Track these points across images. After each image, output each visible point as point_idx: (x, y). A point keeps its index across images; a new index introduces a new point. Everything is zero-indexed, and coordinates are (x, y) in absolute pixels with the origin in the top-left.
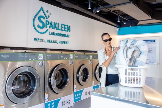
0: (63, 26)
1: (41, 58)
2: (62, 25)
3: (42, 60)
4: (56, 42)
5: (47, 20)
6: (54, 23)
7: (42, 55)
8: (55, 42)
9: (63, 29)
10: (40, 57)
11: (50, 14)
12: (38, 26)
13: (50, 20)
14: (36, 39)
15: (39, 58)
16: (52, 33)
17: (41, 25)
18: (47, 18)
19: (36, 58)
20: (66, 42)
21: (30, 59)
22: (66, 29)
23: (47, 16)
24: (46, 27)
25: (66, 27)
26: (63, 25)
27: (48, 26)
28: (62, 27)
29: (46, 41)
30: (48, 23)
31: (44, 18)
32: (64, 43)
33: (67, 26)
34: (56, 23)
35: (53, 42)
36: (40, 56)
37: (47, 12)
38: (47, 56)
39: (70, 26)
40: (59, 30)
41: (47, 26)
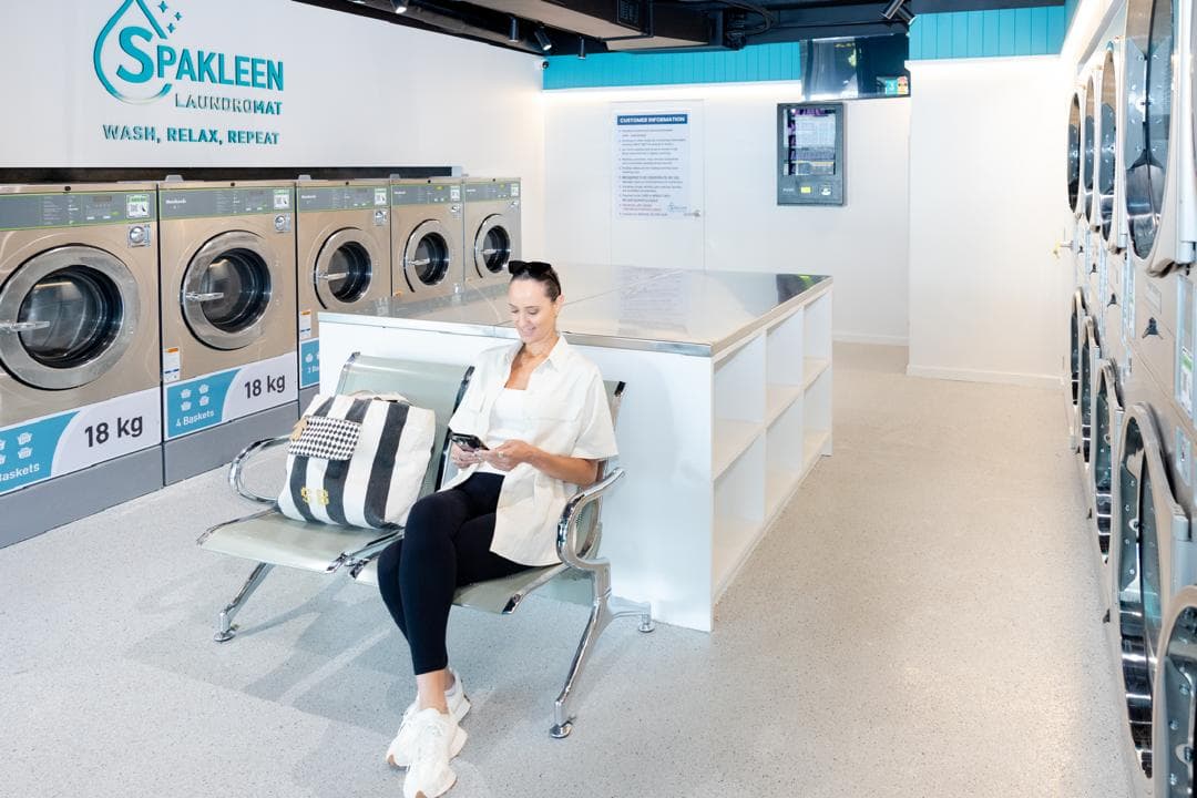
0: (246, 66)
1: (140, 213)
2: (238, 60)
3: (143, 219)
4: (213, 139)
5: (163, 42)
6: (200, 54)
7: (142, 200)
8: (209, 136)
9: (246, 78)
10: (136, 207)
11: (178, 16)
12: (121, 72)
13: (176, 42)
14: (110, 132)
15: (133, 210)
16: (190, 103)
17: (134, 66)
18: (162, 35)
19: (115, 213)
20: (264, 137)
21: (92, 218)
22: (262, 80)
23: (164, 26)
24: (160, 74)
25: (262, 68)
26: (247, 60)
27: (171, 71)
28: (238, 71)
29: (164, 136)
30: (167, 56)
31: (148, 37)
32: (253, 141)
33: (270, 63)
34: (211, 55)
35: (196, 136)
36: (134, 204)
37: (163, 7)
38: (168, 202)
39: (280, 64)
40: (230, 82)
41: (166, 67)
